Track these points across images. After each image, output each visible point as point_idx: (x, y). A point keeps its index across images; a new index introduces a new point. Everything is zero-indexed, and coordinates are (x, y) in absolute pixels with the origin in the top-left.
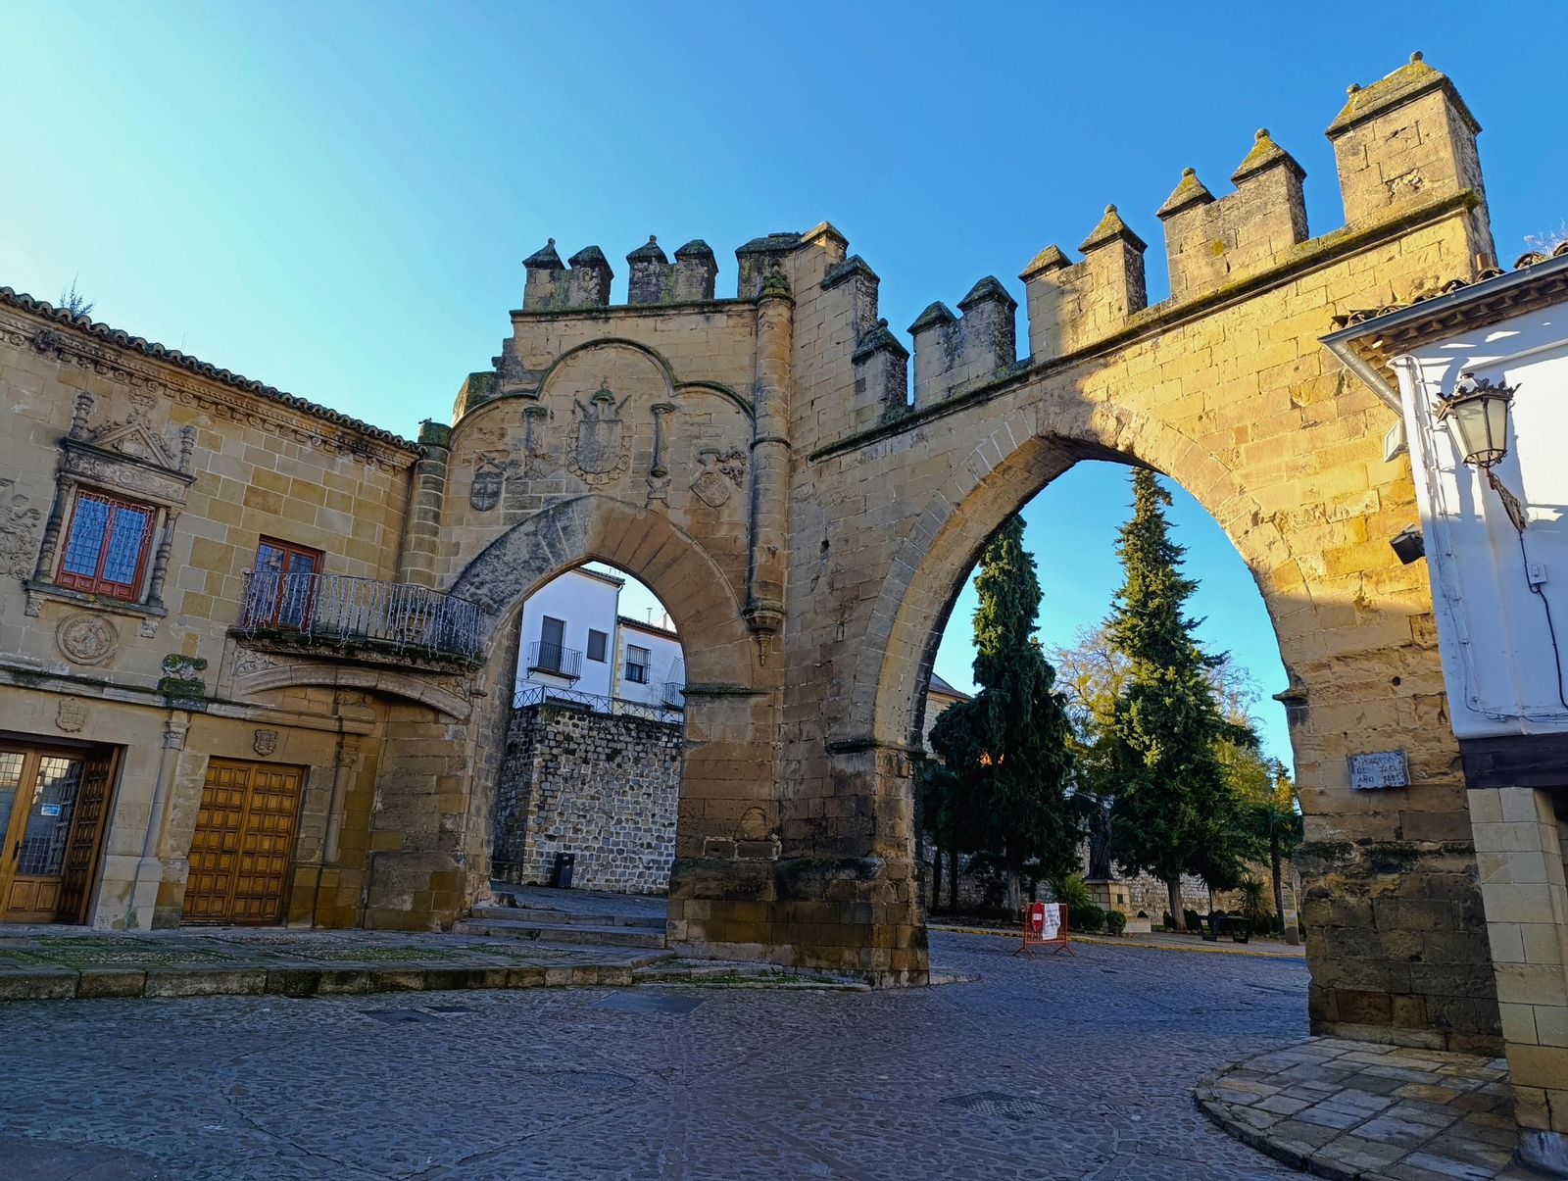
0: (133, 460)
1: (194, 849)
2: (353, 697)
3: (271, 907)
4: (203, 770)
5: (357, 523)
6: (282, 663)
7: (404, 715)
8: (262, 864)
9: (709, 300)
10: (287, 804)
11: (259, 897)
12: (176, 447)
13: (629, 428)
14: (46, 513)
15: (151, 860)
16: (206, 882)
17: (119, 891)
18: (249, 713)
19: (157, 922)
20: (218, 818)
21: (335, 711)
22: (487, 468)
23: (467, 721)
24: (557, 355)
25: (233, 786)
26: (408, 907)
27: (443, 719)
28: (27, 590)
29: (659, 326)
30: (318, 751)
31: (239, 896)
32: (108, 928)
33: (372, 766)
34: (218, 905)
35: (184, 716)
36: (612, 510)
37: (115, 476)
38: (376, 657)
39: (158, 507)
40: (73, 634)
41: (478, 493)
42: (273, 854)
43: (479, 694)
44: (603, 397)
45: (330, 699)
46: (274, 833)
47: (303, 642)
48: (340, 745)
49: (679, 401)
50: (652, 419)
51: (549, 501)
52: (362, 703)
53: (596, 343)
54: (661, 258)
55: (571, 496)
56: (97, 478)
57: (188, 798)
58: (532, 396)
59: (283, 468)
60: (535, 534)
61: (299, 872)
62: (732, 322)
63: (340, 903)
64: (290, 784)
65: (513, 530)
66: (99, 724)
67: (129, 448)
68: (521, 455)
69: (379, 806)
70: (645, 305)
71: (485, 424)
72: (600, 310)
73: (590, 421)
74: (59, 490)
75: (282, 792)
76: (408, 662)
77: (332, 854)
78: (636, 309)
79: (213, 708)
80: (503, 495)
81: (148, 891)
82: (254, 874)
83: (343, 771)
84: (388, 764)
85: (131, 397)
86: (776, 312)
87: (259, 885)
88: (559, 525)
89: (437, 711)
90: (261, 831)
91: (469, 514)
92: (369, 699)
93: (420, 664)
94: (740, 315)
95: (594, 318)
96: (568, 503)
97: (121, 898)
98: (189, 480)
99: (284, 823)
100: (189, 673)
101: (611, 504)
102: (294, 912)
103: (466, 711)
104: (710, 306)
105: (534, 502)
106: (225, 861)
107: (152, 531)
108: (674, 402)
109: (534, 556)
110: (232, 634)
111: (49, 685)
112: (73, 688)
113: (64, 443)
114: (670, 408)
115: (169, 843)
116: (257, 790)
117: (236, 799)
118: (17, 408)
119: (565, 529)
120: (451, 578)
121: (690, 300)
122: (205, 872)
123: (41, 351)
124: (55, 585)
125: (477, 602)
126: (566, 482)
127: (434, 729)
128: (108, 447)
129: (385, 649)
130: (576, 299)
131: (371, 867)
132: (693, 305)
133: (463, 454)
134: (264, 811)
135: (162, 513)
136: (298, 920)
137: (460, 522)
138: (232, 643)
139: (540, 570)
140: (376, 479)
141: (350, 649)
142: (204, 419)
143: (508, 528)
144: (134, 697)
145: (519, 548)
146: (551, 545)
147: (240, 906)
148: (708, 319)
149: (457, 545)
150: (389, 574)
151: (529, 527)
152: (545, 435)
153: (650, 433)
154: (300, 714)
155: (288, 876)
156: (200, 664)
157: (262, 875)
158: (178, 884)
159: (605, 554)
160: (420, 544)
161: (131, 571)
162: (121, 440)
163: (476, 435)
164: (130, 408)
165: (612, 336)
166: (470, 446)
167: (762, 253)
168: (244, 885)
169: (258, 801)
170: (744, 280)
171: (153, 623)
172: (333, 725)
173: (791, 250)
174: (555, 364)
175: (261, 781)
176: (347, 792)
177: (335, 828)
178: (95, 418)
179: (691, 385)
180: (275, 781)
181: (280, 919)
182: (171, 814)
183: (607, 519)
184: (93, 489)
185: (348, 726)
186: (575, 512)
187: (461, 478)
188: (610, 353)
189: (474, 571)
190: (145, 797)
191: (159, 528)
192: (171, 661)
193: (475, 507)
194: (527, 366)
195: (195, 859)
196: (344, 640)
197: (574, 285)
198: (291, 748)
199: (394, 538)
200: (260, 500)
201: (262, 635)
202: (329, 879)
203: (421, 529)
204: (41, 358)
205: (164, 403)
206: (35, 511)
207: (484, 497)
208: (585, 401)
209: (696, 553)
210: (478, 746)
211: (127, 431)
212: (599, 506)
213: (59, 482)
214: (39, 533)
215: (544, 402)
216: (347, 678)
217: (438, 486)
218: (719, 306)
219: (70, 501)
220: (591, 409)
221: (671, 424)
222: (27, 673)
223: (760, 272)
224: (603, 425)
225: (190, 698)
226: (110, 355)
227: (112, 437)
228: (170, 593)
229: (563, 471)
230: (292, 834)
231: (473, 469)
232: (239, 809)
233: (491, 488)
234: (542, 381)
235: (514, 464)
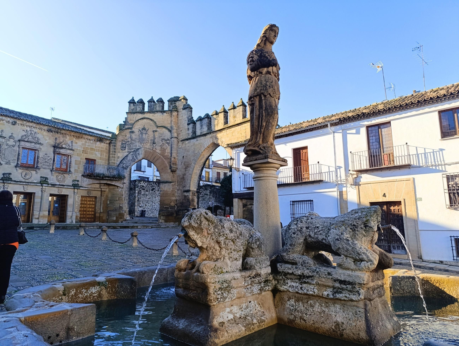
0: (65, 148)
1: (80, 211)
2: (103, 185)
3: (92, 220)
4: (80, 198)
5: (101, 154)
6: (91, 180)
7: (112, 187)
8: (90, 213)
9: (163, 110)
10: (93, 203)
11: (90, 218)
12: (71, 145)
13: (149, 135)
14: (53, 158)
15: (74, 213)
16: (82, 216)
17: (70, 217)
18: (87, 189)
19: (76, 222)
20: (83, 206)
21: (100, 187)
22: (123, 142)
23: (123, 188)
24: (135, 121)
25: (85, 201)
26: (115, 219)
27: (119, 188)
28: (52, 171)
29: (154, 115)
30: (98, 194)
31: (88, 218)
32: (69, 223)
33: (107, 196)
34: (84, 220)
35: (76, 190)
36: (146, 150)
37: (62, 151)
38: (107, 178)
39: (69, 155)
40: (59, 178)
41: (122, 147)
42: (92, 211)
43: (125, 183)
44: (144, 129)
45: (99, 185)
46: (92, 208)
47: (95, 176)
48: (101, 193)
49: (158, 130)
50: (153, 133)
51: (135, 148)
52: (104, 186)
53: (142, 119)
54: (154, 102)
55: (139, 148)
56: (59, 152)
57: (78, 203)
58: (131, 128)
59: (88, 146)
60: (133, 154)
61: (97, 214)
62: (167, 114)
63: (103, 219)
64: (94, 200)
65: (129, 154)
66: (64, 192)
67: (64, 146)
68: (130, 140)
69: (109, 203)
70: (151, 111)
71: (122, 134)
72: (143, 112)
73: (142, 134)
74: (54, 155)
75: (92, 201)
76: (112, 179)
77: (102, 211)
78: (149, 112)
79: (81, 188)
80: (127, 147)
81: (74, 217)
82: (89, 214)
83: (102, 197)
84: (110, 196)
85: (63, 137)
86: (175, 113)
87: (90, 216)
88: (137, 153)
89: (117, 186)
90: (90, 208)
91: (121, 151)
92: (105, 185)
93: (114, 179)
94: (168, 113)
95: (142, 114)
96: (138, 149)
97: (70, 218)
98: (73, 150)
99: (93, 206)
100: (76, 183)
101: (146, 149)
102: (96, 220)
103: (123, 186)
104: (163, 111)
105: (132, 149)
106: (85, 213)
107: (68, 159)
108: (157, 130)
109: (133, 159)
110: (82, 175)
111: (57, 186)
112: (60, 186)
113: (54, 147)
114: (156, 131)
115: (76, 210)
116: (88, 201)
117: (85, 202)
118: (46, 142)
119: (138, 154)
120: (118, 163)
121: (159, 110)
122: (82, 214)
123: (49, 131)
124: (56, 170)
125: (123, 167)
126: (138, 145)
127: (117, 189)
128: (60, 147)
129: (108, 177)
130: (138, 109)
131: (108, 213)
132: (160, 111)
133: (119, 140)
134: (90, 204)
135: (70, 156)
136: (97, 222)
137: (119, 152)
138: (83, 177)
139: (134, 161)
140: (103, 146)
141: (103, 177)
142: (74, 139)
143: (128, 153)
144: (69, 187)
145: (130, 157)
146: (136, 157)
147: (88, 220)
148: (163, 114)
149: (119, 157)
150: (107, 162)
151: (132, 153)
152: (133, 136)
153: (153, 136)
154: (95, 188)
155: (95, 215)
156: (78, 181)
157: (91, 215)
158: (78, 216)
159: (145, 158)
160: (112, 157)
161: (66, 166)
162: (62, 145)
163: (121, 136)
164: (63, 139)
165: (145, 117)
166: (120, 138)
167: (172, 101)
168: (88, 216)
169: (89, 203)
170: (169, 106)
171: (70, 175)
172: (100, 190)
173: (177, 101)
174: (135, 122)
175: (89, 199)
176: (103, 201)
177: (102, 207)
178: (58, 142)
179: (160, 127)
180: (91, 199)
181: (94, 221)
182: (76, 205)
183: (146, 152)
184: (59, 154)
185: (103, 190)
186: (140, 151)
187: (119, 144)
188: (145, 120)
189: (122, 162)
190: (72, 203)
191: (69, 159)
192: (74, 181)
193: (122, 150)
194: (130, 123)
195: (80, 212)
196: (102, 176)
197: (138, 107)
198: (94, 194)
199: (107, 156)
200: (85, 152)
201: (88, 175)
202: (101, 215)
203: (112, 154)
204: (49, 133)
205: (68, 137)
206: (51, 158)
207: (123, 148)
208: (141, 130)
209: (162, 158)
210: (125, 192)
211: (63, 144)
212: (144, 150)
213: (54, 153)
214: (52, 162)
215: (133, 130)
216: (102, 182)
217: (115, 146)
218: (165, 112)
219: (56, 156)
220: (142, 131)
221: (157, 134)
222: (53, 184)
223: (172, 105)
224: (144, 134)
225: (77, 187)
226: (59, 131)
227: (61, 145)
228: (72, 170)
229: (137, 143)
230: (95, 208)
231: (121, 142)
232: (86, 204)
233: (124, 146)
234: (133, 126)
235: (128, 141)
